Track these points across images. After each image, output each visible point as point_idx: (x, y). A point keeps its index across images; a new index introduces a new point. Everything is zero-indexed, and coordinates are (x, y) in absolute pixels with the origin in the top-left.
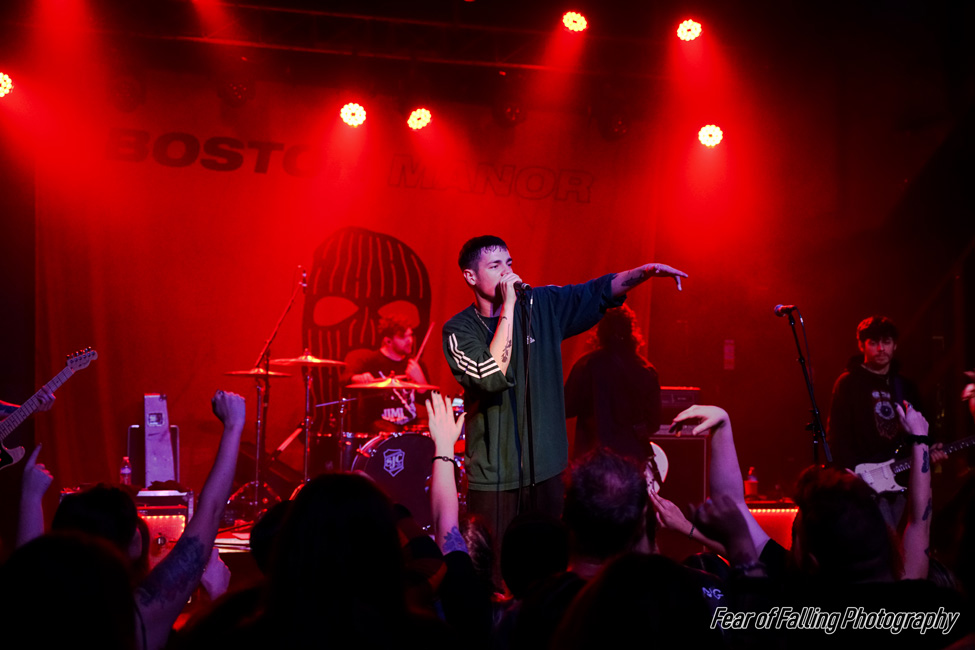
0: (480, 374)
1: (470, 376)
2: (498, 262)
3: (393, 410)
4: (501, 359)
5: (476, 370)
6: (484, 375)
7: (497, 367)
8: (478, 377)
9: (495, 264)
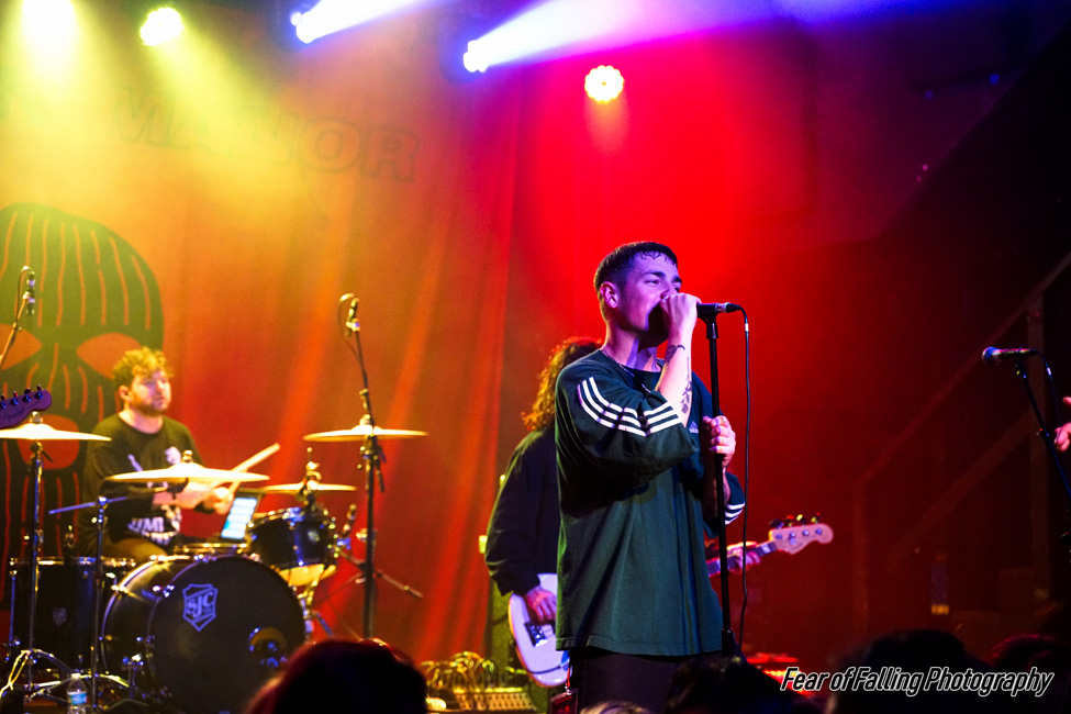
0: (645, 427)
1: (626, 433)
2: (659, 274)
3: (147, 521)
4: (680, 407)
5: (638, 424)
6: (653, 430)
7: (675, 417)
8: (642, 434)
9: (654, 277)
